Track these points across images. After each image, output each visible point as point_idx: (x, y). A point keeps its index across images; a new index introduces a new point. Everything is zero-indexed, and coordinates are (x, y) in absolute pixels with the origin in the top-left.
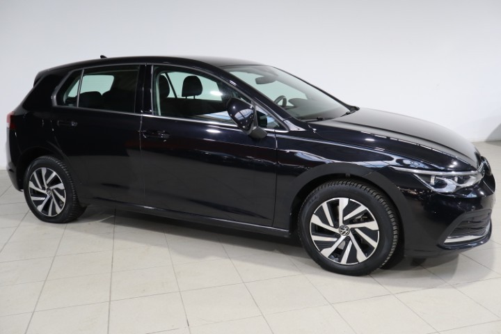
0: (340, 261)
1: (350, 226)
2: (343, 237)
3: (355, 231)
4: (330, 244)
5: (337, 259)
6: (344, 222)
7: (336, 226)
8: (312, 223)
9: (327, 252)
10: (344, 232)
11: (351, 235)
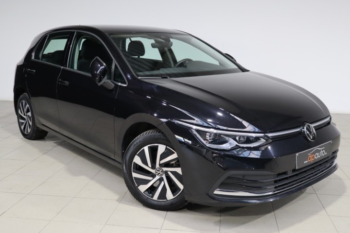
0: (152, 197)
1: (165, 169)
2: (157, 177)
3: (168, 174)
4: (146, 182)
5: (151, 195)
6: (160, 165)
7: (153, 167)
8: (134, 162)
9: (143, 188)
10: (159, 173)
11: (164, 177)
